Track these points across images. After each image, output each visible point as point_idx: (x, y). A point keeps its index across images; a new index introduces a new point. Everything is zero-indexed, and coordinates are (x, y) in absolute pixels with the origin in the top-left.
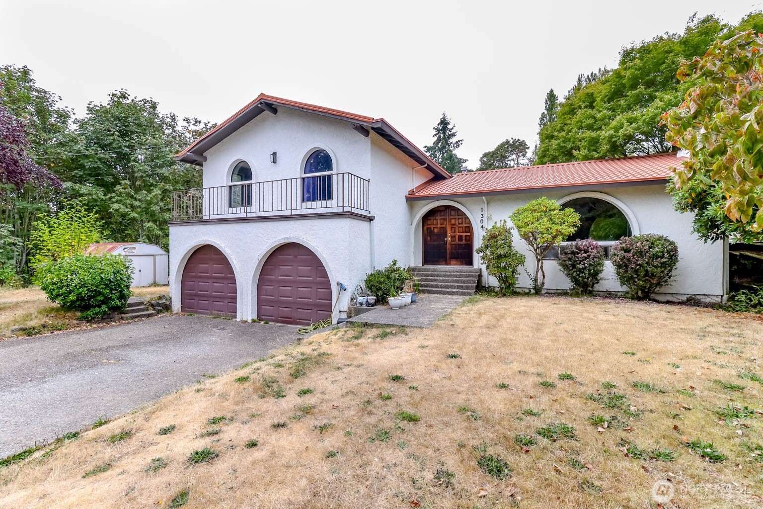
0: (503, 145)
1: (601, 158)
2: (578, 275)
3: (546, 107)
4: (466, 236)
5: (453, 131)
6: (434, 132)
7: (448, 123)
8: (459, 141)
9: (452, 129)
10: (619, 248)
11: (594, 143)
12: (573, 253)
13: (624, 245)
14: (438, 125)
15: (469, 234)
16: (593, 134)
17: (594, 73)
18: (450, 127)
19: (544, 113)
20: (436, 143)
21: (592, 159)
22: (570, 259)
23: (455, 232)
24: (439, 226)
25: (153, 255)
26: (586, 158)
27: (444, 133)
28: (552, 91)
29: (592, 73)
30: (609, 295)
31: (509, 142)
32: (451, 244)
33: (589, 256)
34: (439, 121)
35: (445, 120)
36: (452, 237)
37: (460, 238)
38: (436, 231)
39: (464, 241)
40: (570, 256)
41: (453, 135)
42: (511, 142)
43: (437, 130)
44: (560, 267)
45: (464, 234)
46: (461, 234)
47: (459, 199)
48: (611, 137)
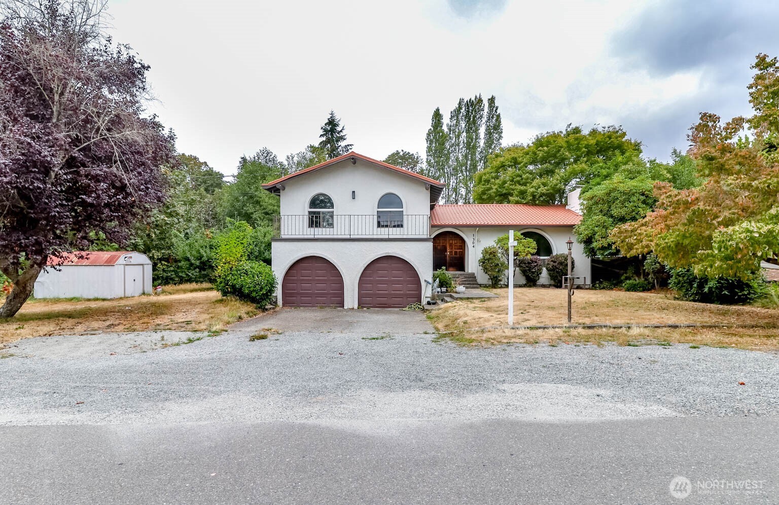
0: (393, 155)
1: (527, 204)
2: (532, 275)
3: (432, 124)
4: (460, 252)
5: (342, 134)
6: (321, 132)
7: (337, 125)
8: (348, 145)
9: (341, 131)
10: (550, 261)
11: (522, 193)
12: (529, 263)
13: (553, 259)
14: (326, 124)
15: (461, 250)
16: (523, 188)
17: (472, 99)
18: (339, 129)
19: (430, 129)
20: (323, 144)
21: (521, 203)
22: (527, 267)
23: (452, 249)
24: (441, 244)
25: (142, 265)
26: (517, 203)
27: (332, 135)
28: (438, 110)
29: (470, 100)
30: (543, 286)
31: (399, 153)
32: (449, 257)
33: (537, 265)
34: (327, 121)
35: (333, 120)
36: (450, 252)
37: (456, 253)
38: (439, 248)
39: (458, 255)
40: (527, 265)
41: (342, 138)
42: (401, 154)
43: (325, 130)
44: (520, 271)
45: (458, 251)
46: (456, 250)
47: (460, 229)
48: (533, 192)
